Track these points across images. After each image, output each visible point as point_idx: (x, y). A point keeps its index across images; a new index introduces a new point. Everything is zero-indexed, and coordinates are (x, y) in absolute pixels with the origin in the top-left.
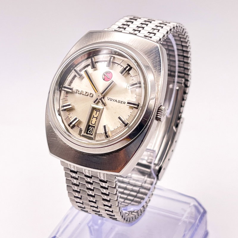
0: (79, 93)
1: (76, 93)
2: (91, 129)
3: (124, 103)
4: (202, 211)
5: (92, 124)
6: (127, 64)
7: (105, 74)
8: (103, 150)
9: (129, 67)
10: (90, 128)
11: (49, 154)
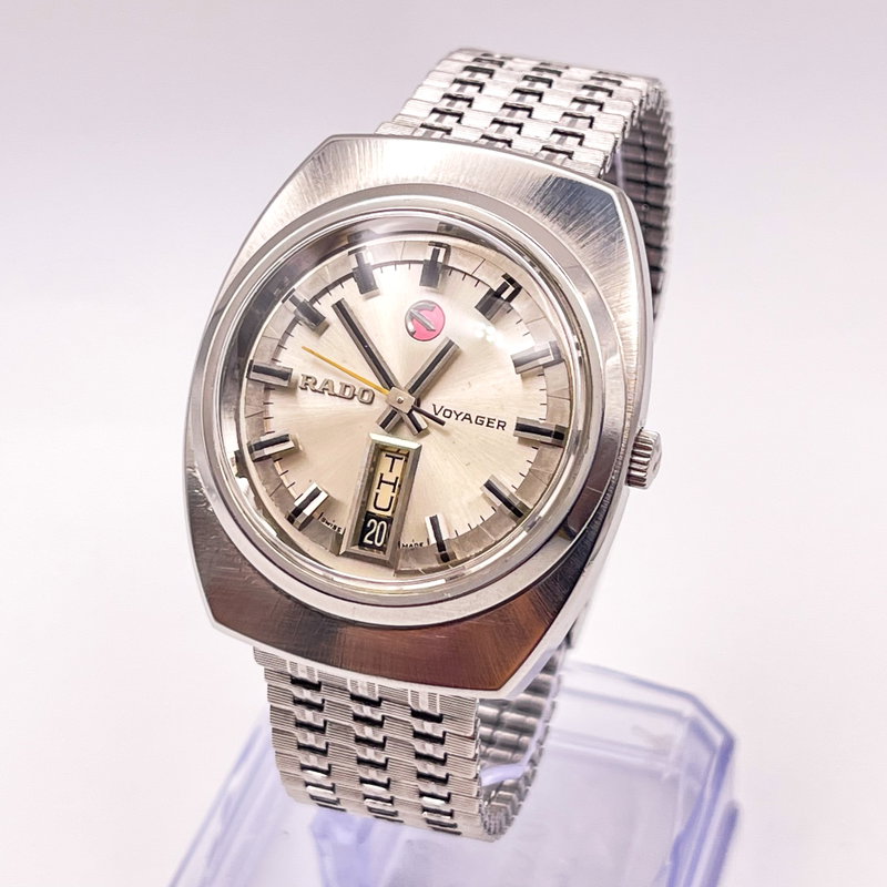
0: (317, 387)
1: (306, 389)
2: (377, 528)
3: (502, 425)
4: (718, 739)
5: (376, 508)
6: (503, 276)
7: (415, 312)
8: (437, 613)
9: (511, 289)
10: (372, 524)
11: (210, 624)
